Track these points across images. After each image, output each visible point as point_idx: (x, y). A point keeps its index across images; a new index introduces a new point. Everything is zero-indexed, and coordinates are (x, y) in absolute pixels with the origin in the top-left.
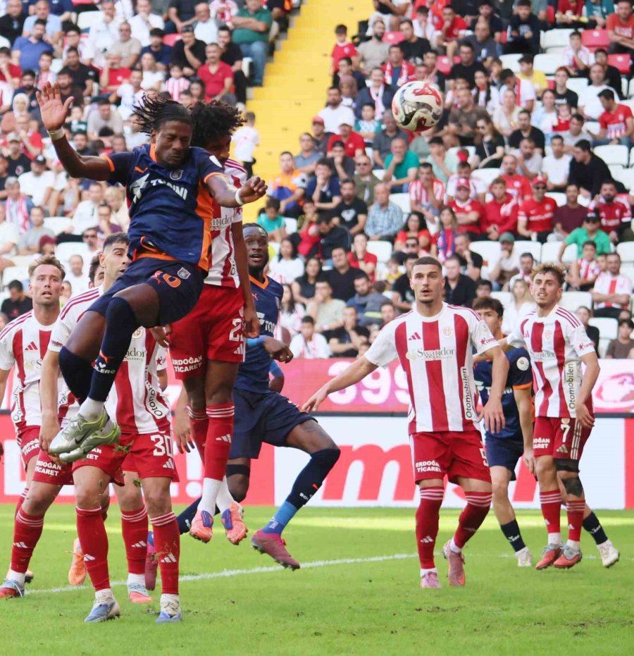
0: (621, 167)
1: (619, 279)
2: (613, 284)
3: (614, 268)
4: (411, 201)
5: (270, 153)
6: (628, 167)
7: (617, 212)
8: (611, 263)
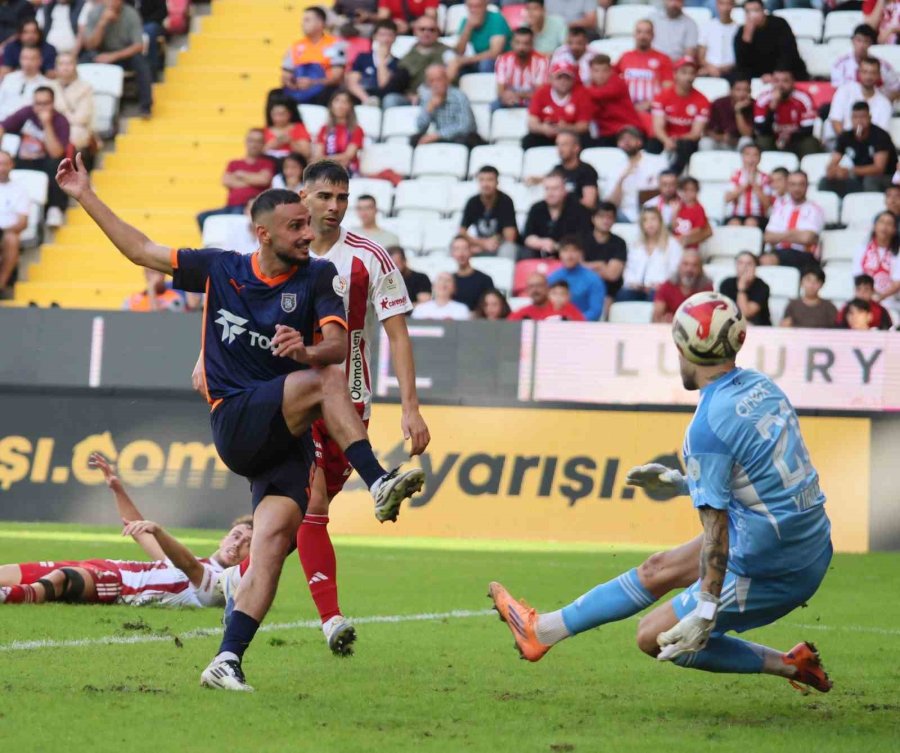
0: (811, 42)
1: (804, 209)
2: (795, 216)
3: (798, 193)
4: (499, 85)
5: (290, 8)
6: (821, 41)
7: (794, 114)
8: (793, 184)
